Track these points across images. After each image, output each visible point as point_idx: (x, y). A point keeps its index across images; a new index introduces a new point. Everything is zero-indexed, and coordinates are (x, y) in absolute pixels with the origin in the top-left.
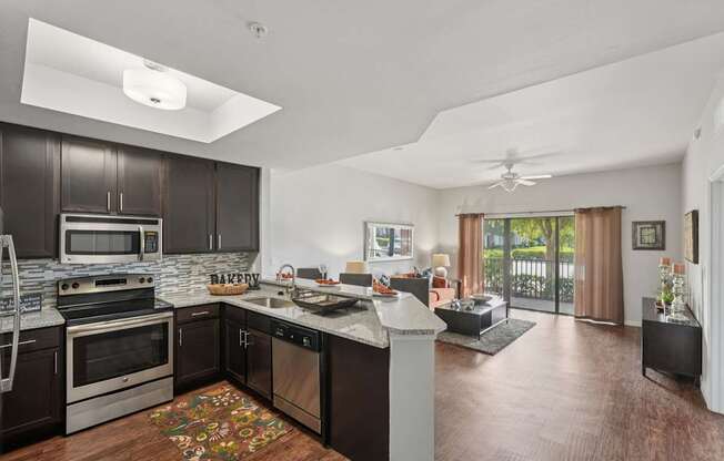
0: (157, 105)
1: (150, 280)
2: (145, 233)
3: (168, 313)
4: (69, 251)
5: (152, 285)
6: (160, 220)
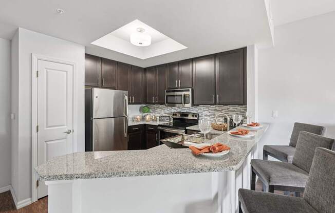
1: (196, 116)
2: (184, 95)
3: (184, 131)
4: (167, 103)
5: (197, 119)
6: (190, 89)
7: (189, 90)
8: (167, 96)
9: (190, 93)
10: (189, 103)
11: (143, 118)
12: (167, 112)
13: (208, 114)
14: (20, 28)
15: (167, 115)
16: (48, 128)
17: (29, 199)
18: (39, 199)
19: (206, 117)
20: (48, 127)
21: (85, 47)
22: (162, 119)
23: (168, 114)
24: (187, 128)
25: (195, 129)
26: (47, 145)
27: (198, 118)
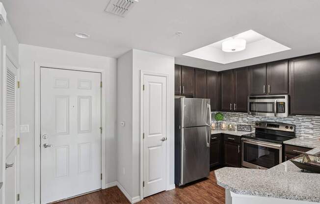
0: (235, 51)
1: (291, 128)
2: (277, 103)
3: (280, 146)
4: (250, 110)
5: (293, 131)
6: (286, 96)
7: (284, 97)
8: (250, 103)
9: (285, 100)
10: (284, 112)
11: (219, 126)
12: (247, 121)
13: (311, 126)
14: (134, 50)
15: (247, 124)
16: (150, 136)
17: (138, 197)
18: (144, 198)
19: (307, 130)
20: (150, 134)
21: (175, 58)
22: (240, 128)
23: (247, 122)
24: (284, 142)
25: (293, 144)
26: (149, 150)
27: (295, 130)
